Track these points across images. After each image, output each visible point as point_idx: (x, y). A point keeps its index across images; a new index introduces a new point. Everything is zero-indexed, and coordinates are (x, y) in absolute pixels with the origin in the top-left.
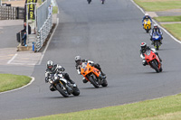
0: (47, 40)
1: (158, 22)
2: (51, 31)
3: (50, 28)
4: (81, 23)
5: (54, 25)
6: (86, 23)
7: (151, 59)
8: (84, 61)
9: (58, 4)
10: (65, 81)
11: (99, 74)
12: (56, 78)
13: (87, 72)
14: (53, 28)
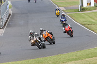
0: (6, 23)
1: (65, 13)
2: (8, 18)
3: (8, 16)
4: (24, 13)
5: (10, 14)
6: (26, 13)
7: (68, 30)
8: (44, 31)
9: (12, 3)
10: (40, 41)
11: (52, 37)
12: (35, 39)
13: (46, 36)
14: (9, 16)
